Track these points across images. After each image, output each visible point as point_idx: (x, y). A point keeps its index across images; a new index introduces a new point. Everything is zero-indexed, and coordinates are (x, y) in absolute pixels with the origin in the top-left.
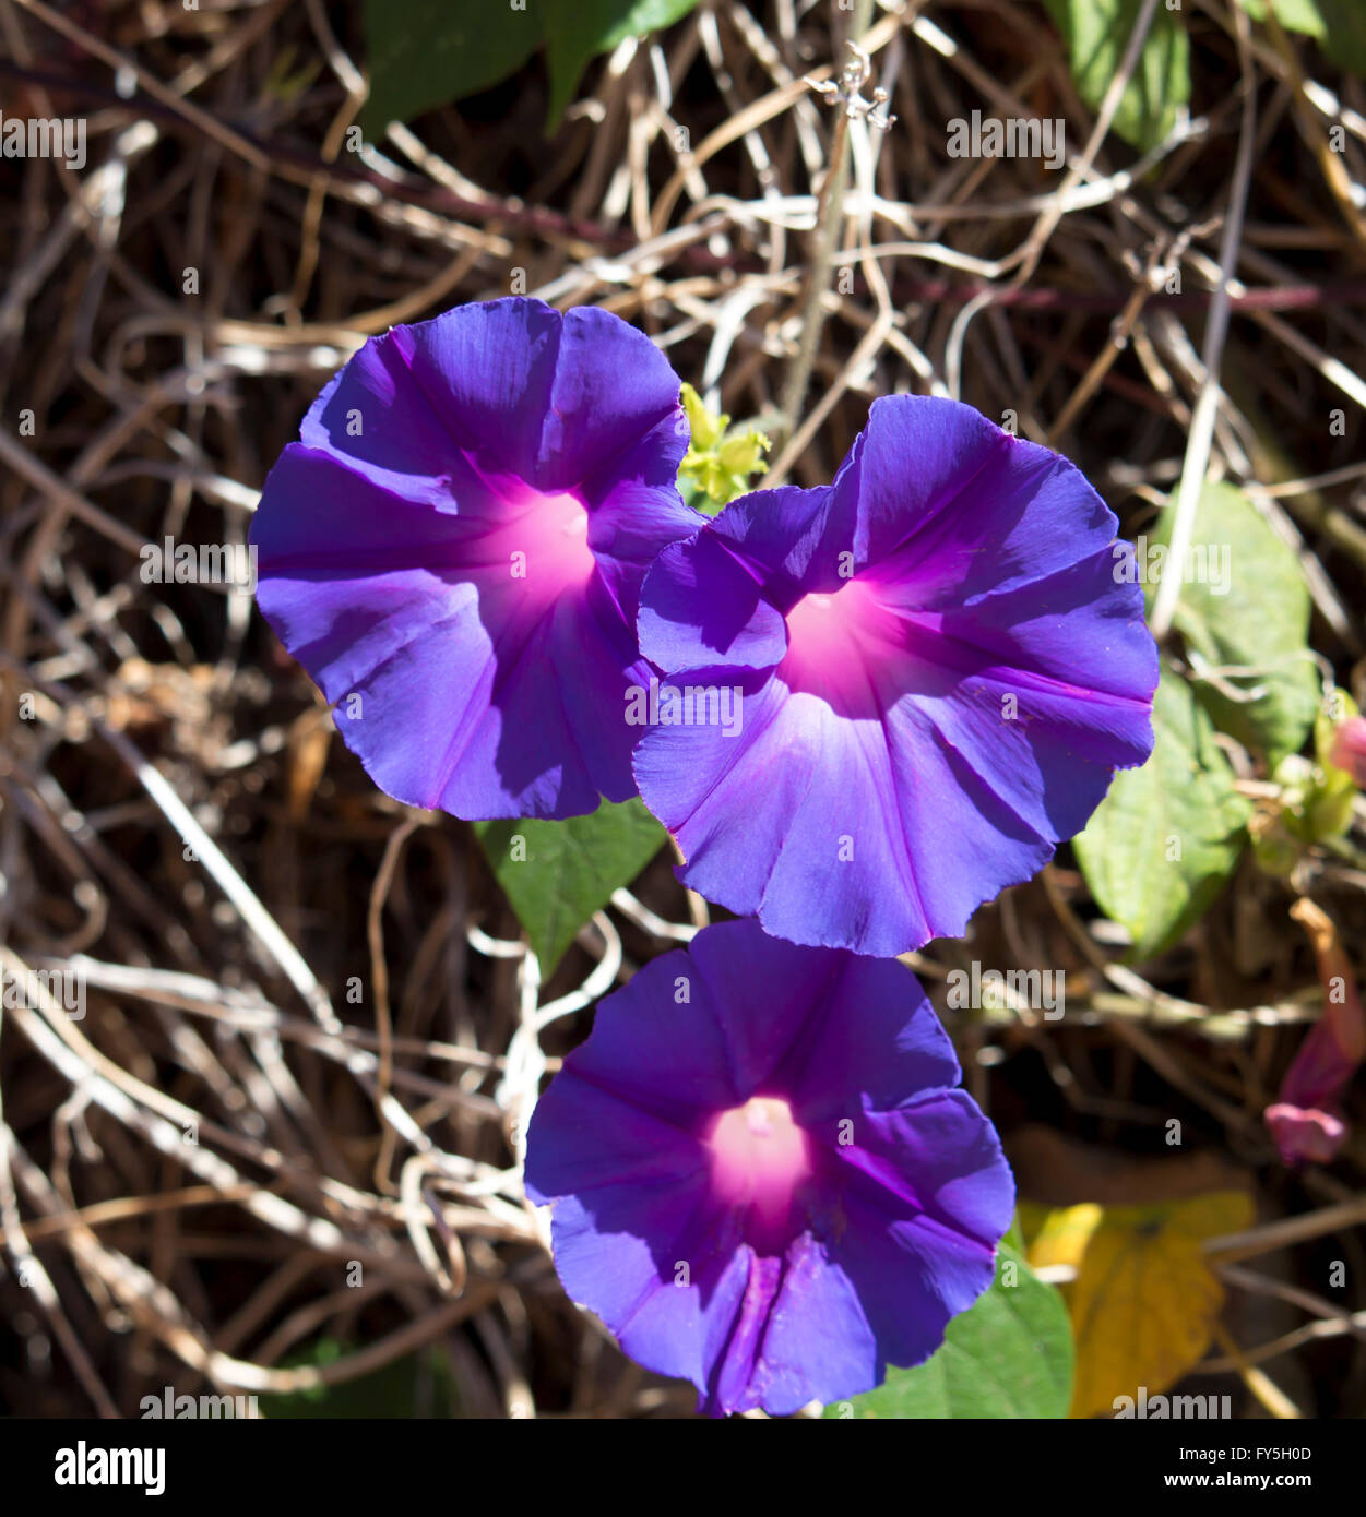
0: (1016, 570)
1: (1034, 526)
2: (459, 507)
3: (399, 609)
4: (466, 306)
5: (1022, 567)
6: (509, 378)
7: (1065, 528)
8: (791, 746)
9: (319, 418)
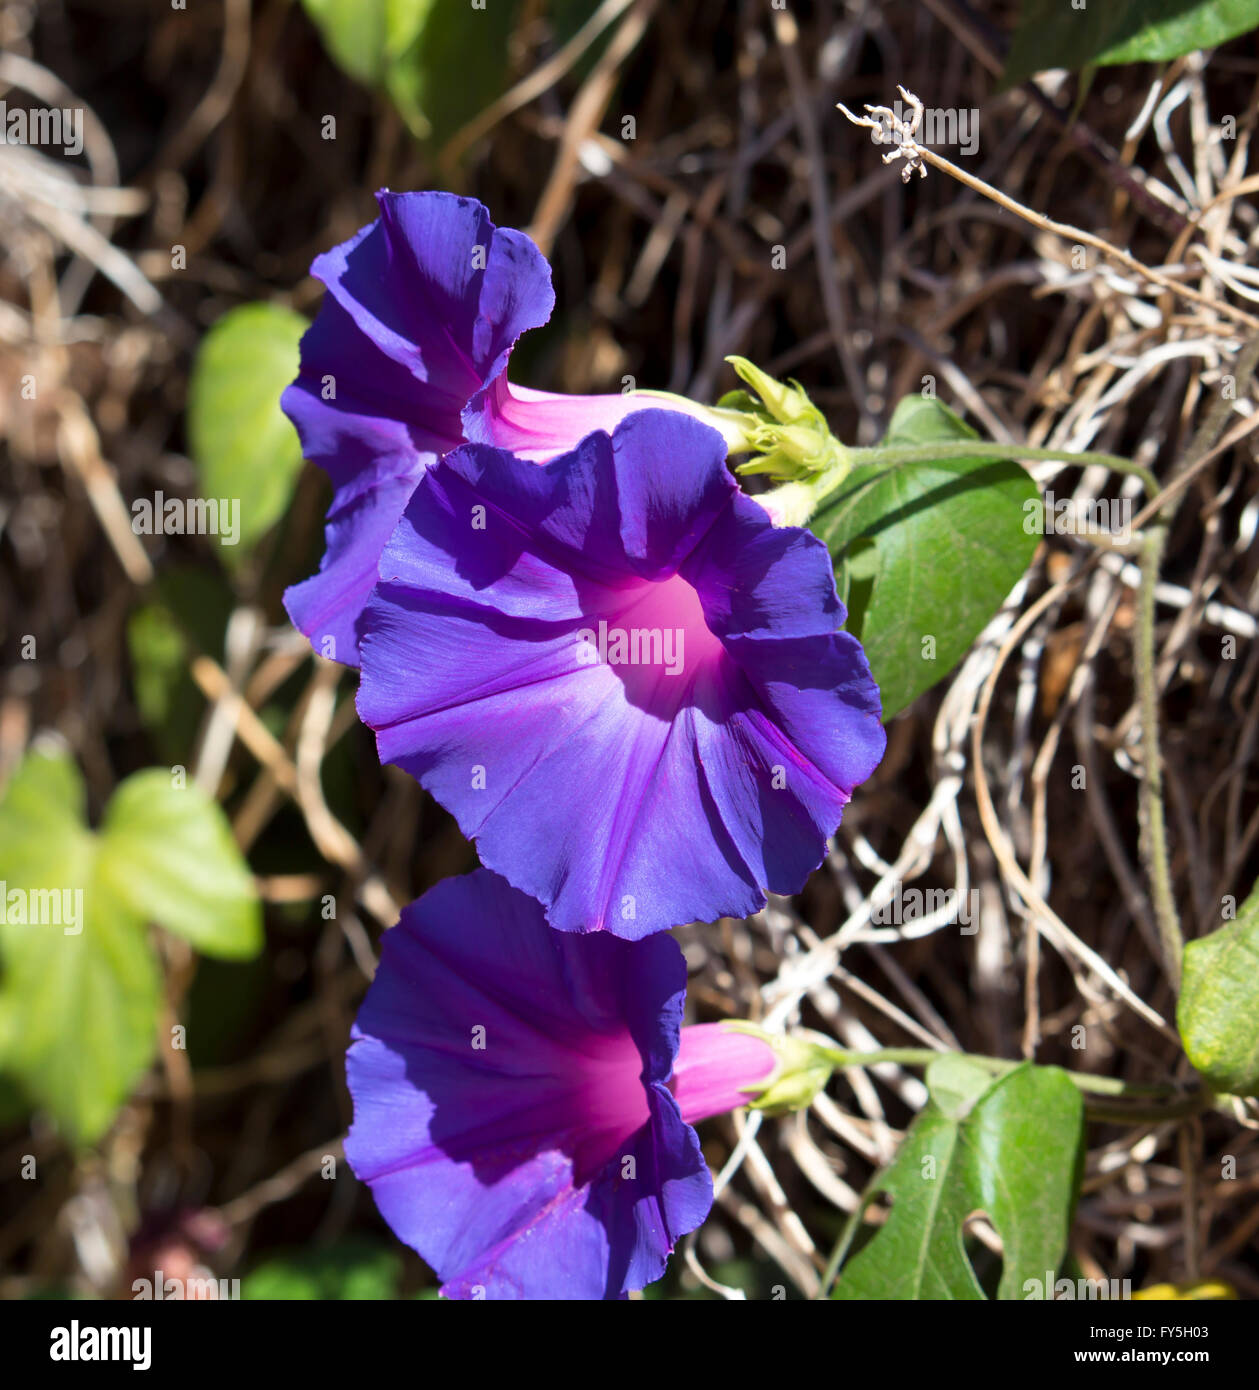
0: (763, 622)
1: (779, 586)
2: (429, 377)
3: (384, 454)
4: (440, 194)
5: (770, 621)
6: (461, 274)
7: (804, 599)
8: (565, 704)
9: (347, 253)
